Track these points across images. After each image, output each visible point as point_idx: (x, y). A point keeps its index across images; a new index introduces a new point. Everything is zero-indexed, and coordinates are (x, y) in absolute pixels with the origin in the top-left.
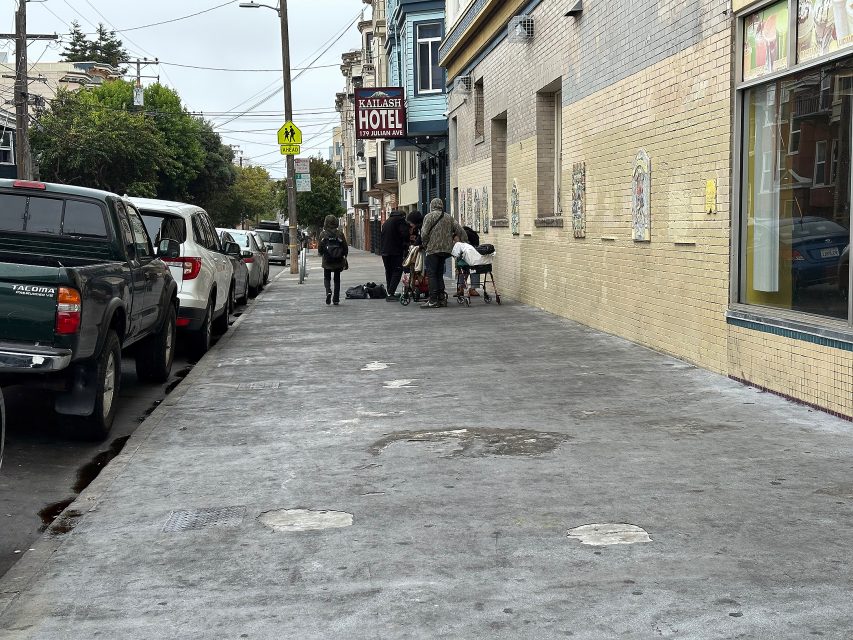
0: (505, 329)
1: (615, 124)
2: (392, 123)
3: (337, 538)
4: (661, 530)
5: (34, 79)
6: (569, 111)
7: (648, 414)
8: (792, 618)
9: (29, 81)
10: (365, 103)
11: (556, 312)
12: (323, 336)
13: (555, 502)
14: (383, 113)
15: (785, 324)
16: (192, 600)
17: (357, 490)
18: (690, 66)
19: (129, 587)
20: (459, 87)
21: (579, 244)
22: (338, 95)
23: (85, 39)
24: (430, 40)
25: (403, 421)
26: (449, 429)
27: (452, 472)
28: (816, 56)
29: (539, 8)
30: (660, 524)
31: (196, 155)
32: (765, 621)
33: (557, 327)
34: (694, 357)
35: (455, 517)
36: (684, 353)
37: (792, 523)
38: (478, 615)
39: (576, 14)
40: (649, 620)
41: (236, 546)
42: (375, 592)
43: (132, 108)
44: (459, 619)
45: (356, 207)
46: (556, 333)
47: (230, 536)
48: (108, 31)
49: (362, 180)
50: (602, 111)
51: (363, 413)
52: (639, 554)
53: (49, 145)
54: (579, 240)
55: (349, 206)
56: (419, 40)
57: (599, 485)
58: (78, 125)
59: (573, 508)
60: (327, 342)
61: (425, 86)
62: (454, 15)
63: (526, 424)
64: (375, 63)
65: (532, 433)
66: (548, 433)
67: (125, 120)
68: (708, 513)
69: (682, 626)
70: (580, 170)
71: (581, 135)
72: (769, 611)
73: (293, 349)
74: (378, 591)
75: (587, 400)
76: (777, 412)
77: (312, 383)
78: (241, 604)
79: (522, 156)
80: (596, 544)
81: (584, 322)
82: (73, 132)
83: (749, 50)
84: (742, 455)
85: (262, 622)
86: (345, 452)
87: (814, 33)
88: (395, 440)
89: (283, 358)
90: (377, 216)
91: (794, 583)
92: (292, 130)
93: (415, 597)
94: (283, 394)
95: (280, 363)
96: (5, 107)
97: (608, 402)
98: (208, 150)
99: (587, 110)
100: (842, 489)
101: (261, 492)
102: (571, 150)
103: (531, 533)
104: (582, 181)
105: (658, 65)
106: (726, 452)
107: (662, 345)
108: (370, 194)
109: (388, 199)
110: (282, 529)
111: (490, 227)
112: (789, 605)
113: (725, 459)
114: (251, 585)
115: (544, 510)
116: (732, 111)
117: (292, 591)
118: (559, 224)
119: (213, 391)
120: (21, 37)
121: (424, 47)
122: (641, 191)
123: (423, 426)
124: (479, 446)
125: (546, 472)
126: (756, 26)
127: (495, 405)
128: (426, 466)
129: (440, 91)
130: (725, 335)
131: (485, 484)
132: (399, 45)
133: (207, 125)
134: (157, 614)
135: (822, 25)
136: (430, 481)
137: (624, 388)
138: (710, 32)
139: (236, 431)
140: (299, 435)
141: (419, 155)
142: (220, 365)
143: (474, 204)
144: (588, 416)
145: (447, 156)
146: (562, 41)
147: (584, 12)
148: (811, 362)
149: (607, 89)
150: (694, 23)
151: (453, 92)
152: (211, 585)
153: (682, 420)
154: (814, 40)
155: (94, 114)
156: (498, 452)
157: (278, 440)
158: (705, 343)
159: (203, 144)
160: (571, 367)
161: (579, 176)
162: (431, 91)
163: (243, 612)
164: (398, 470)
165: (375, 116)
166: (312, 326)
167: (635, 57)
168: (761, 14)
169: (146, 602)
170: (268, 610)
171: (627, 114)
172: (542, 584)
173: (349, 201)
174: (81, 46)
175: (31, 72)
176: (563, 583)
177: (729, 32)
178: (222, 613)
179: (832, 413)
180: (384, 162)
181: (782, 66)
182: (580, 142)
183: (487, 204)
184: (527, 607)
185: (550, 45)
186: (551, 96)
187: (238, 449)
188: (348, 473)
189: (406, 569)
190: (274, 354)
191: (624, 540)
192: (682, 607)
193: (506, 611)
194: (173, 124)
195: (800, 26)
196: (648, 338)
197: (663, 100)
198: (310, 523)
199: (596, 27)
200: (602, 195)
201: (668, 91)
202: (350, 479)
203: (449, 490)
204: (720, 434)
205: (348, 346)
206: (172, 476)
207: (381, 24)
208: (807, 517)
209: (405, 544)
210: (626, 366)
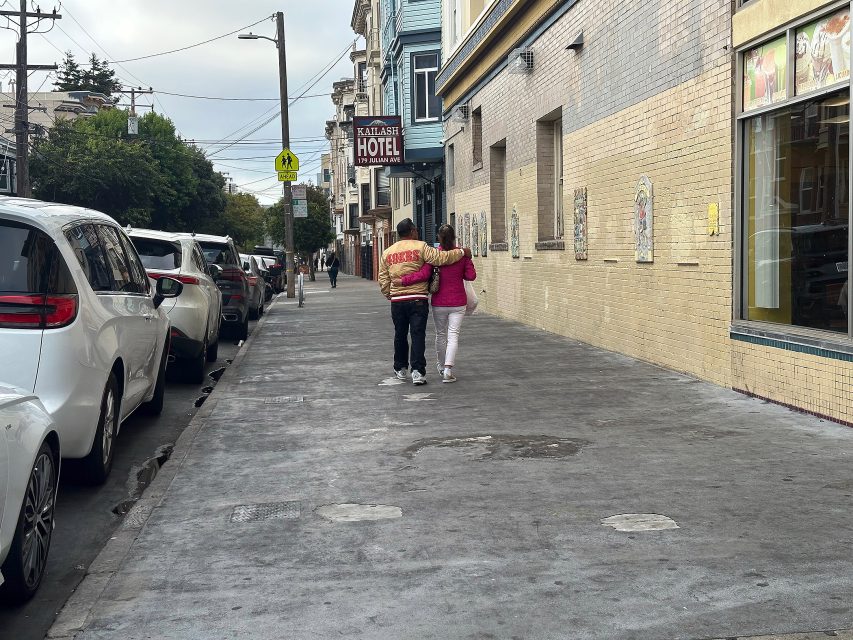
0: (509, 348)
1: (618, 151)
2: (390, 150)
3: (391, 527)
4: (686, 519)
5: (34, 108)
6: (570, 138)
7: (660, 423)
8: (813, 587)
9: (29, 111)
10: (364, 131)
11: (557, 333)
12: (335, 355)
13: (586, 496)
14: (381, 140)
15: (787, 338)
16: (271, 576)
17: (400, 487)
18: (691, 97)
19: (213, 566)
20: (457, 115)
21: (581, 266)
22: (328, 123)
23: (78, 69)
24: (427, 70)
25: (430, 430)
26: (474, 436)
27: (484, 472)
28: (814, 89)
29: (539, 40)
30: (686, 514)
31: (189, 181)
32: (789, 589)
33: (562, 346)
34: (698, 372)
35: (496, 509)
36: (687, 368)
37: (806, 512)
38: (532, 587)
39: (577, 47)
40: (686, 589)
41: (300, 534)
42: (435, 569)
43: (127, 137)
44: (516, 590)
45: (347, 233)
46: (561, 351)
47: (292, 525)
48: (101, 61)
49: (353, 207)
50: (603, 138)
51: (390, 423)
52: (669, 538)
53: (46, 173)
54: (579, 262)
55: (338, 231)
56: (416, 71)
57: (624, 482)
58: (75, 153)
59: (603, 501)
60: (341, 360)
61: (422, 114)
62: (451, 46)
63: (546, 432)
64: (369, 92)
65: (555, 440)
66: (569, 439)
67: (121, 148)
68: (727, 505)
69: (716, 594)
70: (582, 195)
71: (583, 162)
72: (791, 581)
73: (309, 367)
74: (439, 568)
75: (600, 410)
76: (781, 420)
77: (334, 397)
78: (317, 579)
79: (522, 182)
80: (629, 530)
81: (587, 341)
82: (70, 159)
83: (748, 83)
84: (753, 457)
85: (341, 593)
86: (381, 456)
87: (811, 67)
88: (426, 445)
89: (301, 375)
90: (368, 242)
91: (812, 560)
92: (289, 158)
93: (472, 572)
94: (310, 407)
95: (299, 380)
96: (6, 135)
97: (621, 411)
98: (201, 177)
99: (588, 138)
100: (848, 485)
101: (311, 490)
102: (572, 176)
103: (568, 522)
104: (585, 205)
105: (659, 96)
106: (738, 454)
107: (666, 361)
108: (361, 220)
109: (380, 225)
110: (338, 520)
111: (489, 251)
112: (811, 577)
113: (738, 460)
114: (323, 564)
115: (577, 503)
116: (733, 139)
117: (361, 568)
118: (561, 247)
119: (242, 404)
120: (22, 67)
121: (421, 77)
122: (644, 214)
123: (448, 434)
124: (506, 450)
125: (573, 471)
126: (756, 60)
127: (514, 415)
128: (459, 467)
129: (436, 119)
130: (729, 349)
131: (517, 482)
132: (395, 74)
133: (199, 153)
134: (244, 587)
135: (819, 60)
136: (466, 480)
137: (634, 399)
138: (711, 65)
139: (273, 439)
140: (334, 442)
141: (414, 182)
142: (241, 381)
143: (472, 229)
144: (604, 424)
145: (444, 183)
146: (562, 73)
147: (585, 45)
148: (813, 373)
149: (609, 118)
150: (695, 57)
151: (451, 120)
152: (286, 564)
153: (693, 427)
154: (811, 74)
155: (91, 143)
156: (524, 455)
157: (315, 446)
158: (709, 358)
159: (196, 171)
160: (579, 381)
161: (580, 201)
162: (428, 119)
163: (321, 585)
164: (434, 471)
165: (373, 144)
166: (321, 346)
167: (636, 88)
168: (760, 50)
169: (232, 578)
170: (343, 584)
171: (628, 141)
172: (586, 562)
173: (338, 227)
174: (73, 75)
175: (32, 102)
176: (605, 560)
177: (729, 66)
178: (303, 586)
179: (834, 420)
180: (378, 188)
181: (781, 98)
182: (581, 168)
183: (485, 228)
184: (574, 580)
185: (550, 76)
186: (551, 125)
187: (280, 455)
188: (388, 473)
189: (460, 551)
190: (290, 372)
191: (653, 527)
192: (714, 579)
193: (557, 583)
194: (167, 151)
195: (798, 61)
196: (651, 355)
197: (665, 129)
198: (363, 515)
199: (598, 60)
200: (604, 219)
201: (670, 120)
202: (391, 479)
203: (486, 487)
204: (730, 439)
205: (361, 364)
206: (224, 477)
207: (376, 54)
208: (819, 507)
209: (455, 531)
210: (632, 380)
